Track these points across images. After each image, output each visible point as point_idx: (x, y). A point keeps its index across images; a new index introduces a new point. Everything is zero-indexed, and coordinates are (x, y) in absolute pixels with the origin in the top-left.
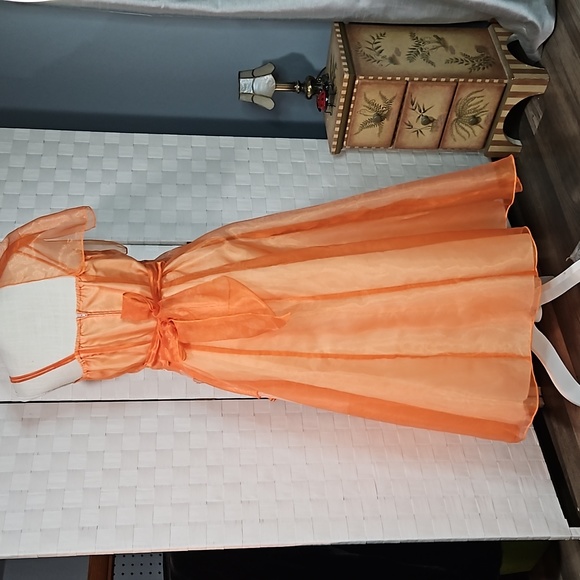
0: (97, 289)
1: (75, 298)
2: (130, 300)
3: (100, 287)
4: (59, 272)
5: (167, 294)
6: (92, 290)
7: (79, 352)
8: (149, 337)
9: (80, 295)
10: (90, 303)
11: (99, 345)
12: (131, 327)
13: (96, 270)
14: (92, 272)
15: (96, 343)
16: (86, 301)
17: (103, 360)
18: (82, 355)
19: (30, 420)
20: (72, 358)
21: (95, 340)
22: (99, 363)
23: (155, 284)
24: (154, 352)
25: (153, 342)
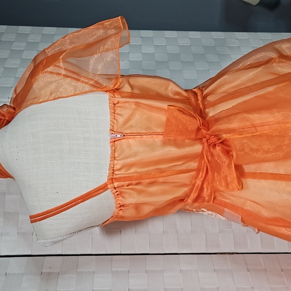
0: (134, 106)
1: (108, 117)
2: (177, 113)
3: (137, 104)
4: (87, 88)
5: (211, 113)
6: (128, 107)
7: (112, 180)
8: (194, 165)
9: (114, 112)
10: (126, 122)
11: (136, 172)
12: (173, 151)
13: (132, 87)
14: (127, 89)
15: (133, 170)
16: (121, 120)
17: (140, 192)
18: (116, 184)
19: (49, 274)
20: (103, 188)
21: (131, 165)
22: (135, 194)
23: (198, 104)
24: (199, 182)
25: (198, 170)
